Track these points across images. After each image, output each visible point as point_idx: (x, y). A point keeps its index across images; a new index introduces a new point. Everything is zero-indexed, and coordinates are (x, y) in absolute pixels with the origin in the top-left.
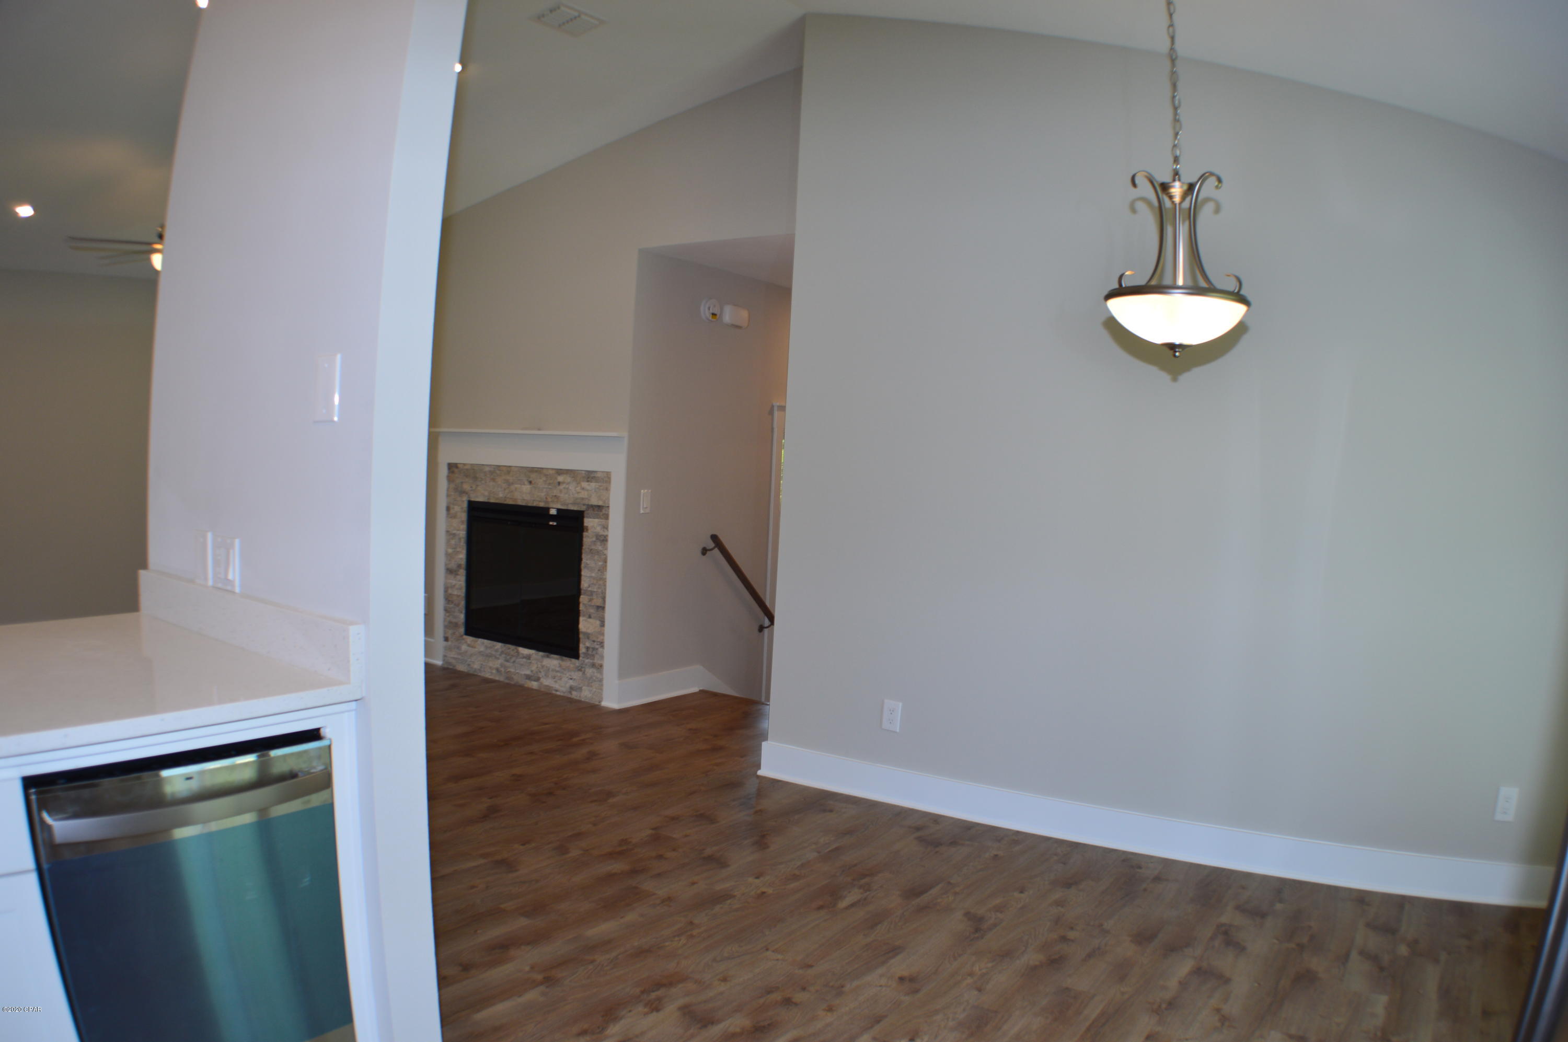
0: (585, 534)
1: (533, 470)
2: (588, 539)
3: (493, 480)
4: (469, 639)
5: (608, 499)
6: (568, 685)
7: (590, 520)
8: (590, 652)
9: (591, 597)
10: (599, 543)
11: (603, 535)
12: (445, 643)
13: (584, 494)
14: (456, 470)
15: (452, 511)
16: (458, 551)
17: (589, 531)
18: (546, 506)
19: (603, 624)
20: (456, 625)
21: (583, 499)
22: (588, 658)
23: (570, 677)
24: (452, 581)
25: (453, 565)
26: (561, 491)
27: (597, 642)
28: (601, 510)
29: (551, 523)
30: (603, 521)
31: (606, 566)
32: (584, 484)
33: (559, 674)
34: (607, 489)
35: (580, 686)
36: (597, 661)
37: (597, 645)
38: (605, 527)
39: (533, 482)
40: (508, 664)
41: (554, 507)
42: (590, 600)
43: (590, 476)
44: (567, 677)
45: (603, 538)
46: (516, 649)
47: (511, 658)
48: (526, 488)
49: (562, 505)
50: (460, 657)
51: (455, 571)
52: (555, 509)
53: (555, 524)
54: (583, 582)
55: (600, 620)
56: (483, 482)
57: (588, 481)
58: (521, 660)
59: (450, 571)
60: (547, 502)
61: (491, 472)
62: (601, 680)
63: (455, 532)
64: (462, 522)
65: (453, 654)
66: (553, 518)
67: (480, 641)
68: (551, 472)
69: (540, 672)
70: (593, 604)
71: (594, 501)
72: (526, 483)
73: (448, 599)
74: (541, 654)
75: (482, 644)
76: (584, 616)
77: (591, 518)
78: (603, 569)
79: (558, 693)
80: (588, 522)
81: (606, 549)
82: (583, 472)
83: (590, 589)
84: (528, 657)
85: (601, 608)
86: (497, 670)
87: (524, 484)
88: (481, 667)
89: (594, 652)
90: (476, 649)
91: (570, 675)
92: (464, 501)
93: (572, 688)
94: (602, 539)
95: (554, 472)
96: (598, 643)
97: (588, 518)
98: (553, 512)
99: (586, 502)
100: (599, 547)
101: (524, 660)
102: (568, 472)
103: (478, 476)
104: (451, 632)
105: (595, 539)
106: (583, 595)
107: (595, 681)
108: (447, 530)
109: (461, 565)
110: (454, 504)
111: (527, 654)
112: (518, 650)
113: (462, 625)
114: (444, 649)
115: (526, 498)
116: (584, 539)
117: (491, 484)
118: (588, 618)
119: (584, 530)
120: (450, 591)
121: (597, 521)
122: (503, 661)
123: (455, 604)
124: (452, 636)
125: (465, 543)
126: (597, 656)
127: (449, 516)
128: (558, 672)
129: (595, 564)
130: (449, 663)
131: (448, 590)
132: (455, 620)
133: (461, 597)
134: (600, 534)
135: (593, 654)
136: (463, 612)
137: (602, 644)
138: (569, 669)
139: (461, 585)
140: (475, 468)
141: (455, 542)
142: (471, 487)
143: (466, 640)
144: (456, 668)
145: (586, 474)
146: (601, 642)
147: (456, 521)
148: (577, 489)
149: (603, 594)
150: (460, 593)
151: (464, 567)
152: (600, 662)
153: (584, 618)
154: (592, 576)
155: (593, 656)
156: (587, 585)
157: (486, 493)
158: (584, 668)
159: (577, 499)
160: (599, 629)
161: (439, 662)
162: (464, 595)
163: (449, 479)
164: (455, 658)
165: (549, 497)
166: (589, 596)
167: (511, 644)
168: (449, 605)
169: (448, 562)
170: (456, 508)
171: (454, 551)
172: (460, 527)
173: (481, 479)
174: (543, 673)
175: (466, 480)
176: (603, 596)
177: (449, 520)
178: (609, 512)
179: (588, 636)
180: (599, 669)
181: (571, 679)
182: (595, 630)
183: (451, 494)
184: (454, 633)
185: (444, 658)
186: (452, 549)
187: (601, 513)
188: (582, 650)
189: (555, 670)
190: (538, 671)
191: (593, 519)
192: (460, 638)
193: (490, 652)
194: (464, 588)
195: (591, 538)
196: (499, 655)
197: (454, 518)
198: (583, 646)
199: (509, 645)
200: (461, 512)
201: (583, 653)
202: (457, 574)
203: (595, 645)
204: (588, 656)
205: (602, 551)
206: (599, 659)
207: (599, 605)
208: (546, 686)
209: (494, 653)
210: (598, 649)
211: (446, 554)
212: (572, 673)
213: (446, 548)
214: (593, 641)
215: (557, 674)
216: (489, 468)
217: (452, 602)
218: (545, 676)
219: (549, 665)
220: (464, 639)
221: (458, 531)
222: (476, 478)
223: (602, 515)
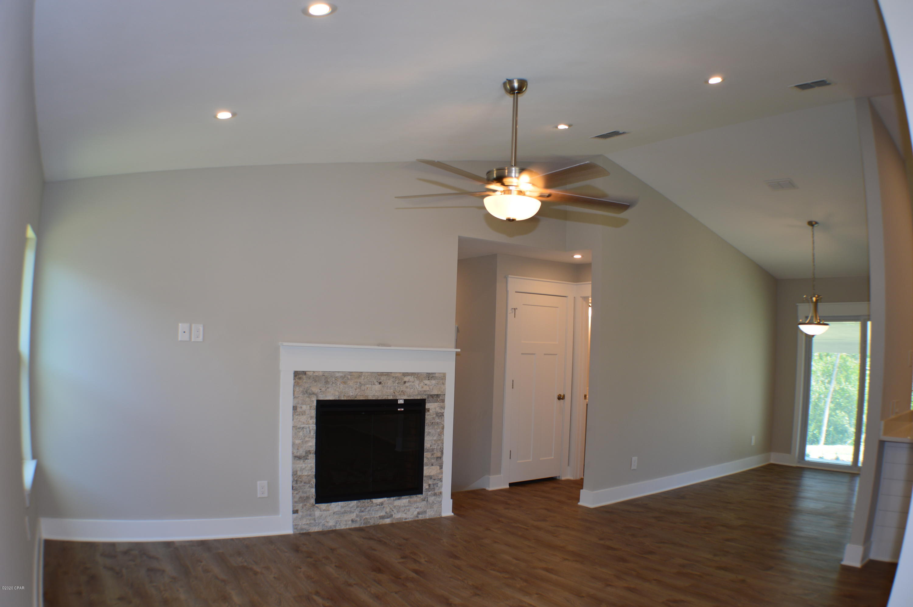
0: (427, 414)
1: (382, 374)
2: (429, 417)
3: (345, 383)
4: (323, 506)
5: (445, 390)
6: (416, 513)
7: (431, 404)
8: (432, 487)
9: (433, 452)
10: (437, 418)
11: (440, 413)
12: (295, 515)
13: (426, 388)
14: (304, 377)
15: (299, 409)
16: (307, 441)
17: (430, 411)
18: (395, 398)
19: (441, 467)
20: (308, 498)
21: (425, 391)
22: (430, 491)
23: (416, 507)
24: (301, 464)
25: (301, 452)
26: (407, 387)
27: (437, 479)
28: (439, 398)
29: (399, 410)
30: (442, 404)
31: (443, 431)
32: (427, 382)
33: (408, 508)
34: (443, 384)
35: (425, 510)
36: (436, 491)
37: (437, 481)
38: (443, 408)
39: (382, 383)
40: (363, 514)
41: (402, 398)
42: (432, 455)
43: (430, 376)
45: (441, 414)
46: (371, 501)
47: (366, 509)
48: (377, 387)
49: (408, 396)
50: (312, 521)
51: (304, 457)
52: (402, 400)
53: (403, 409)
54: (425, 444)
55: (439, 466)
56: (334, 385)
57: (429, 380)
58: (375, 507)
59: (297, 458)
60: (395, 396)
61: (343, 377)
62: (440, 502)
63: (302, 426)
64: (311, 417)
65: (304, 521)
66: (401, 406)
67: (334, 504)
68: (399, 375)
69: (393, 511)
70: (434, 456)
71: (435, 392)
72: (377, 383)
73: (296, 479)
74: (392, 498)
75: (336, 506)
76: (427, 465)
77: (431, 403)
78: (441, 434)
79: (407, 520)
80: (428, 406)
81: (444, 421)
82: (424, 374)
83: (431, 448)
84: (382, 504)
85: (440, 458)
86: (352, 521)
87: (374, 384)
88: (336, 523)
89: (435, 486)
90: (330, 511)
91: (417, 506)
92: (313, 401)
93: (418, 513)
94: (439, 415)
95: (401, 375)
97: (429, 403)
98: (401, 402)
99: (428, 393)
100: (437, 420)
101: (378, 506)
102: (412, 374)
103: (329, 380)
104: (301, 505)
105: (435, 416)
106: (426, 452)
107: (436, 504)
108: (294, 425)
109: (310, 451)
110: (302, 404)
111: (380, 502)
112: (372, 502)
113: (313, 497)
114: (294, 520)
115: (376, 394)
116: (426, 417)
117: (342, 386)
118: (430, 466)
119: (426, 411)
120: (299, 473)
121: (436, 404)
122: (358, 513)
123: (305, 483)
124: (303, 508)
125: (314, 434)
126: (437, 488)
127: (297, 414)
128: (407, 506)
129: (435, 431)
130: (302, 529)
131: (297, 473)
132: (305, 495)
133: (311, 476)
134: (439, 412)
135: (434, 487)
136: (314, 487)
137: (441, 480)
138: (416, 502)
139: (311, 466)
140: (326, 374)
141: (303, 434)
142: (320, 389)
143: (319, 507)
144: (309, 531)
145: (427, 375)
146: (441, 479)
147: (305, 417)
148: (420, 385)
149: (442, 449)
150: (310, 473)
151: (313, 453)
152: (439, 491)
153: (427, 467)
154: (433, 440)
155: (434, 489)
156: (429, 446)
157: (337, 393)
158: (427, 498)
159: (421, 391)
160: (439, 471)
161: (289, 531)
162: (314, 474)
163: (296, 385)
164: (307, 524)
165: (397, 392)
166: (431, 452)
167: (365, 499)
168: (298, 485)
169: (295, 451)
170: (304, 407)
171: (302, 441)
172: (309, 421)
173: (331, 383)
174: (395, 511)
175: (315, 384)
176: (441, 450)
177: (296, 417)
178: (445, 398)
179: (430, 477)
180: (439, 495)
181: (417, 508)
182: (436, 472)
183: (299, 396)
184: (305, 505)
185: (295, 526)
186: (300, 440)
187: (439, 399)
188: (425, 487)
189: (405, 506)
190: (391, 511)
191: (433, 404)
192: (312, 508)
193: (346, 510)
194: (315, 468)
195: (432, 415)
196: (354, 509)
197: (302, 415)
198: (427, 484)
199: (364, 501)
200: (310, 409)
201: (426, 489)
202: (307, 459)
203: (436, 482)
204: (430, 490)
205: (440, 422)
206: (439, 489)
207: (438, 456)
208: (398, 519)
209: (349, 510)
210: (438, 483)
211: (294, 444)
212: (418, 504)
213: (293, 440)
214: (435, 480)
215: (406, 508)
216: (341, 374)
217: (301, 482)
218: (397, 512)
219: (399, 504)
220: (317, 507)
221: (307, 425)
222: (327, 382)
223: (439, 400)
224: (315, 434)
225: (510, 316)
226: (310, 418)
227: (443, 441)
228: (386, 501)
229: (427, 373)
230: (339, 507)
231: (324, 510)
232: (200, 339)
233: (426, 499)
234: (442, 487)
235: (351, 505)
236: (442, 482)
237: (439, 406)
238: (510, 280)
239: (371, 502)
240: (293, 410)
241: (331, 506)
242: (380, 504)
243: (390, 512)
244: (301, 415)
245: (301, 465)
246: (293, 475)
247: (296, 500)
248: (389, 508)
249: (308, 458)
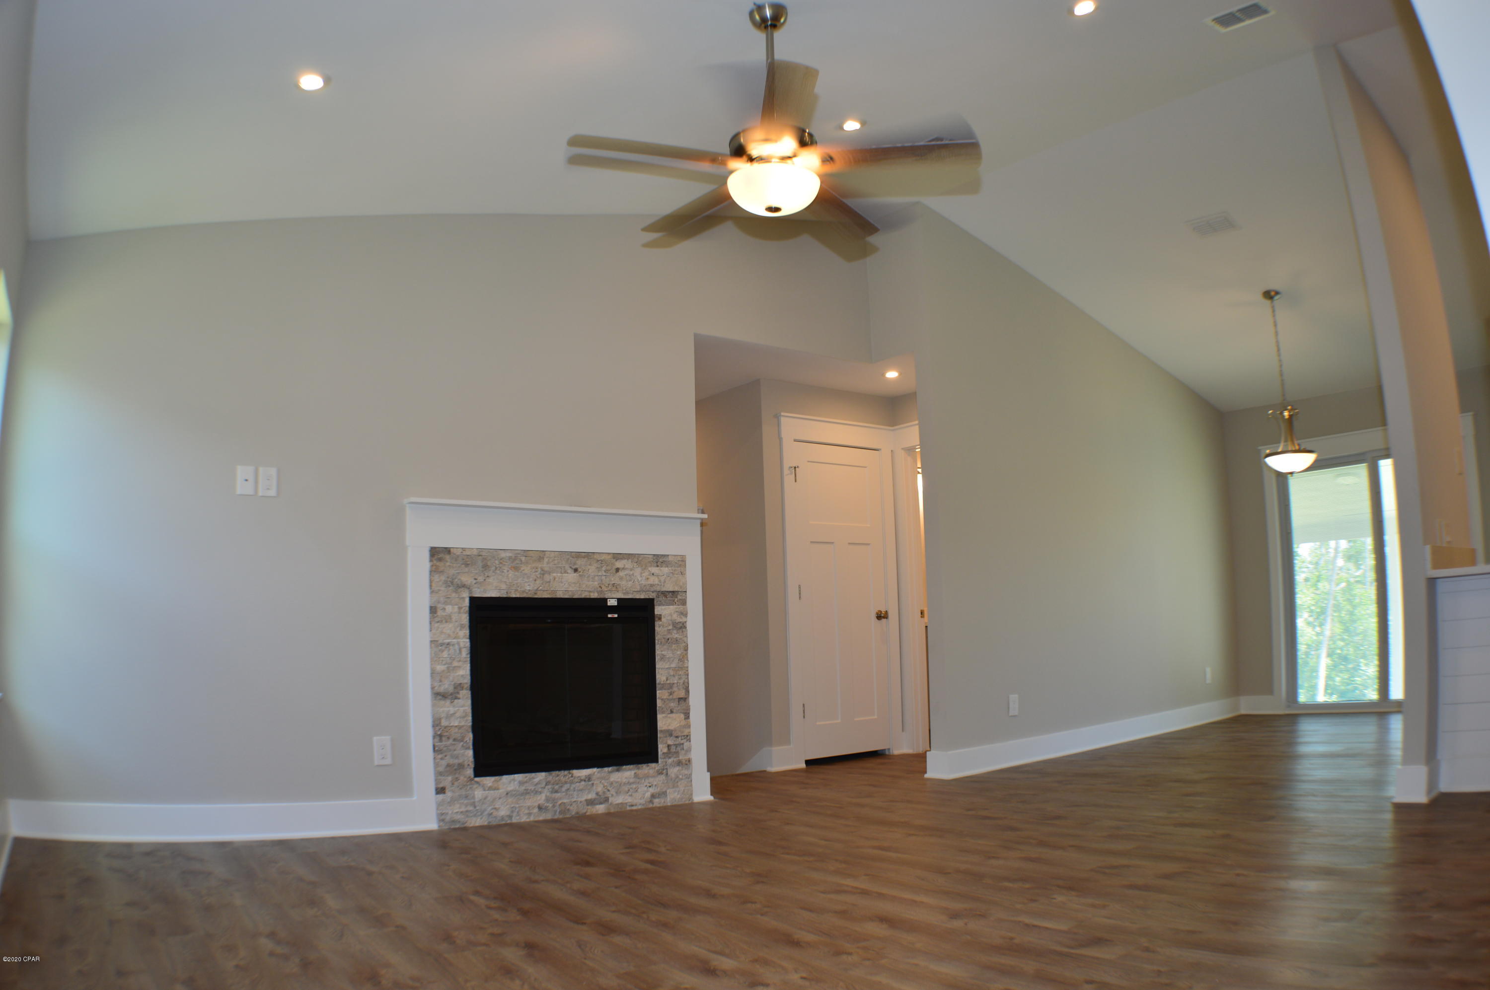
0: (657, 623)
1: (578, 555)
2: (660, 629)
3: (516, 569)
4: (489, 781)
5: (685, 583)
6: (648, 795)
7: (663, 607)
8: (673, 749)
9: (671, 690)
10: (675, 632)
11: (680, 622)
12: (441, 796)
13: (653, 580)
14: (447, 557)
15: (440, 613)
16: (455, 667)
17: (663, 619)
18: (602, 596)
19: (687, 716)
20: (461, 766)
21: (652, 585)
22: (670, 758)
23: (648, 785)
24: (447, 707)
25: (446, 686)
26: (621, 578)
27: (681, 736)
28: (676, 596)
29: (610, 616)
30: (681, 608)
31: (687, 654)
32: (654, 570)
33: (634, 786)
34: (682, 574)
35: (664, 790)
36: (682, 757)
37: (682, 739)
38: (684, 614)
39: (579, 570)
40: (558, 795)
41: (615, 596)
42: (671, 694)
43: (659, 560)
44: (646, 786)
45: (681, 625)
46: (570, 773)
47: (562, 787)
48: (572, 576)
49: (624, 594)
50: (471, 808)
51: (451, 694)
52: (614, 600)
53: (616, 616)
54: (658, 676)
55: (683, 713)
56: (498, 572)
57: (658, 566)
58: (578, 784)
59: (439, 696)
60: (602, 592)
61: (513, 559)
62: (689, 777)
63: (447, 641)
64: (462, 626)
65: (456, 808)
66: (612, 609)
67: (506, 778)
68: (607, 557)
69: (609, 791)
70: (675, 697)
71: (669, 587)
72: (570, 571)
73: (440, 734)
74: (606, 769)
75: (510, 782)
76: (663, 713)
77: (663, 605)
78: (683, 658)
79: (634, 808)
80: (658, 610)
81: (686, 637)
82: (649, 556)
83: (668, 682)
84: (589, 778)
85: (684, 699)
86: (540, 808)
87: (566, 572)
88: (512, 812)
89: (679, 748)
90: (500, 791)
91: (649, 783)
92: (463, 598)
93: (653, 796)
94: (679, 626)
95: (610, 557)
96: (683, 738)
97: (659, 605)
98: (612, 602)
99: (658, 589)
100: (675, 635)
101: (583, 783)
102: (629, 556)
103: (489, 563)
104: (450, 778)
105: (671, 627)
106: (660, 689)
107: (682, 779)
108: (432, 640)
109: (462, 685)
110: (446, 603)
111: (586, 776)
112: (573, 774)
113: (471, 764)
114: (439, 805)
115: (571, 589)
116: (657, 628)
117: (511, 574)
118: (669, 714)
119: (656, 619)
120: (444, 723)
121: (672, 608)
122: (548, 794)
123: (455, 740)
124: (453, 784)
125: (467, 654)
126: (683, 752)
127: (437, 619)
128: (633, 783)
129: (673, 654)
130: (454, 821)
131: (440, 723)
132: (456, 761)
133: (465, 727)
134: (677, 621)
135: (677, 751)
136: (471, 747)
137: (688, 738)
138: (647, 776)
139: (464, 711)
140: (483, 554)
141: (449, 655)
142: (476, 579)
143: (481, 783)
144: (465, 825)
145: (654, 558)
146: (687, 736)
147: (451, 625)
148: (643, 574)
149: (686, 684)
150: (463, 724)
151: (467, 687)
152: (687, 757)
153: (664, 715)
154: (670, 668)
155: (677, 753)
156: (664, 678)
157: (503, 586)
158: (667, 769)
159: (645, 586)
160: (683, 723)
161: (431, 825)
162: (470, 724)
163: (434, 571)
164: (462, 812)
165: (605, 585)
166: (669, 689)
167: (560, 769)
168: (444, 743)
169: (436, 684)
170: (449, 609)
171: (448, 668)
172: (457, 633)
173: (493, 568)
174: (613, 792)
175: (467, 570)
176: (686, 687)
177: (436, 625)
178: (686, 597)
179: (670, 733)
180: (687, 764)
181: (650, 787)
182: (678, 725)
183: (439, 590)
184: (457, 779)
185: (441, 818)
186: (445, 665)
187: (676, 599)
188: (661, 751)
189: (628, 783)
190: (605, 790)
191: (667, 607)
192: (468, 783)
193: (527, 788)
194: (470, 715)
195: (666, 627)
196: (542, 788)
197: (446, 622)
198: (664, 745)
199: (557, 772)
200: (459, 613)
201: (663, 753)
202: (456, 698)
203: (679, 741)
204: (670, 755)
205: (681, 639)
206: (685, 754)
207: (681, 697)
208: (618, 804)
209: (533, 788)
210: (683, 744)
211: (433, 673)
212: (651, 780)
213: (432, 664)
214: (677, 737)
215: (631, 786)
216: (508, 554)
217: (449, 738)
218: (617, 793)
219: (619, 780)
220: (477, 782)
221: (454, 639)
222: (486, 567)
223: (677, 601)
224: (469, 656)
225: (788, 479)
226: (459, 628)
227: (687, 671)
228: (596, 773)
229: (654, 555)
230: (516, 783)
231: (490, 788)
232: (273, 493)
233: (665, 771)
234: (691, 750)
235: (536, 780)
236: (690, 741)
237: (677, 612)
238: (783, 420)
239: (570, 775)
240: (431, 613)
241: (501, 781)
242: (587, 779)
243: (604, 793)
244: (444, 621)
245: (448, 709)
246: (433, 726)
247: (441, 769)
248: (602, 786)
249: (458, 696)
